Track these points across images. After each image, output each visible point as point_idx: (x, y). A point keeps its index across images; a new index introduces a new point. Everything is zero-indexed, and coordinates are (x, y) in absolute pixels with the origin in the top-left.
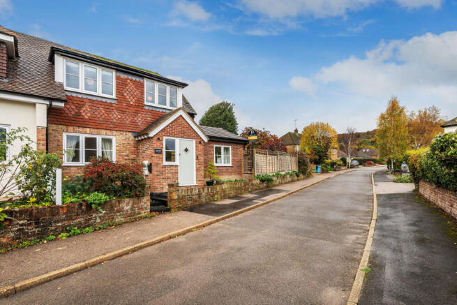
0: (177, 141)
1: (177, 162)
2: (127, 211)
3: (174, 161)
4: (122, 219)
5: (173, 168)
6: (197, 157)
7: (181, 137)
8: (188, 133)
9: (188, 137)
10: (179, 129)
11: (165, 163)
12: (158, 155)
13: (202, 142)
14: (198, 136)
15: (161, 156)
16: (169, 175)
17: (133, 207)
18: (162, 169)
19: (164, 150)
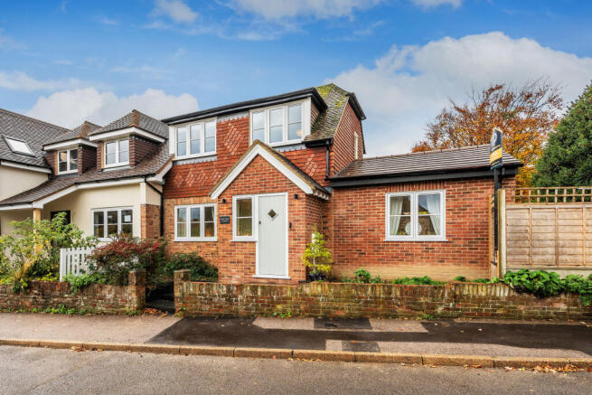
0: (255, 199)
1: (255, 237)
2: (109, 300)
3: (250, 234)
4: (104, 309)
5: (247, 245)
6: (290, 225)
7: (261, 192)
8: (273, 183)
9: (274, 190)
10: (257, 179)
11: (236, 238)
12: (224, 226)
13: (301, 195)
14: (292, 185)
15: (229, 228)
16: (240, 257)
17: (115, 296)
18: (229, 248)
19: (235, 218)
